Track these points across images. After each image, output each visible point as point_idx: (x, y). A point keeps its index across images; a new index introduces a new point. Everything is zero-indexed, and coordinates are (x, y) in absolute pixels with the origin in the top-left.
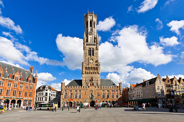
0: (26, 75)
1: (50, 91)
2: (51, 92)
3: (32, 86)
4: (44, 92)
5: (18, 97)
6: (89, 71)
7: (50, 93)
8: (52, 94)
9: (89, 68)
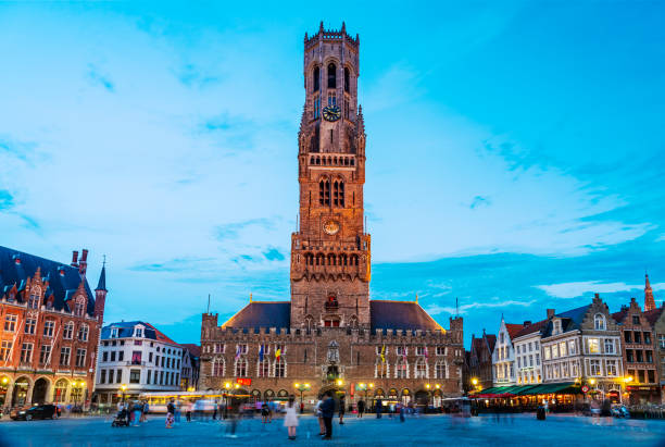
0: (64, 284)
1: (152, 345)
2: (154, 350)
3: (84, 325)
4: (129, 349)
5: (38, 370)
6: (319, 269)
7: (151, 354)
8: (157, 357)
9: (323, 256)
